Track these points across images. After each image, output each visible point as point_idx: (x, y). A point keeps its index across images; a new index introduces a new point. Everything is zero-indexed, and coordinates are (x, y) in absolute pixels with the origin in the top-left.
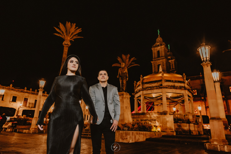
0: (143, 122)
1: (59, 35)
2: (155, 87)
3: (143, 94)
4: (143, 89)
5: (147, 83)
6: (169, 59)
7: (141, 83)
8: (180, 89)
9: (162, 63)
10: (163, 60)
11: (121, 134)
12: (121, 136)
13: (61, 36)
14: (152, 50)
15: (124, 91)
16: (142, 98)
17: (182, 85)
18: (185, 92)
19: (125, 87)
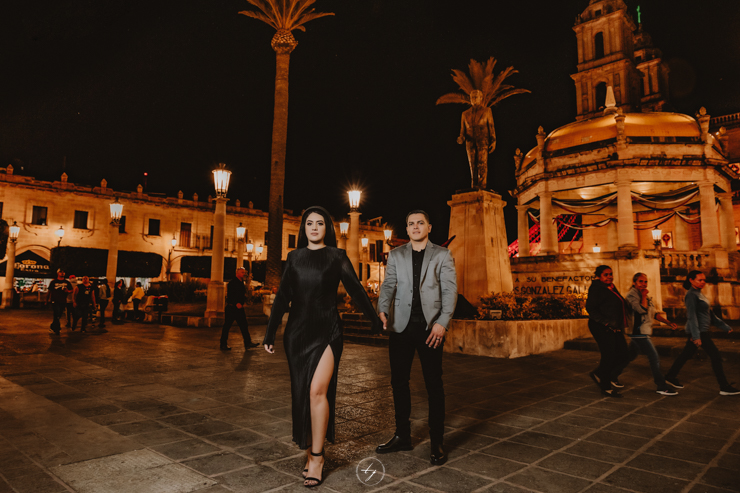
0: (551, 284)
1: (255, 17)
2: (590, 165)
3: (546, 192)
4: (548, 175)
5: (560, 153)
6: (639, 60)
7: (538, 156)
8: (686, 165)
9: (611, 78)
10: (615, 66)
11: (482, 330)
12: (481, 337)
13: (262, 18)
14: (575, 33)
15: (483, 189)
16: (543, 206)
17: (695, 150)
18: (705, 175)
19: (485, 175)
